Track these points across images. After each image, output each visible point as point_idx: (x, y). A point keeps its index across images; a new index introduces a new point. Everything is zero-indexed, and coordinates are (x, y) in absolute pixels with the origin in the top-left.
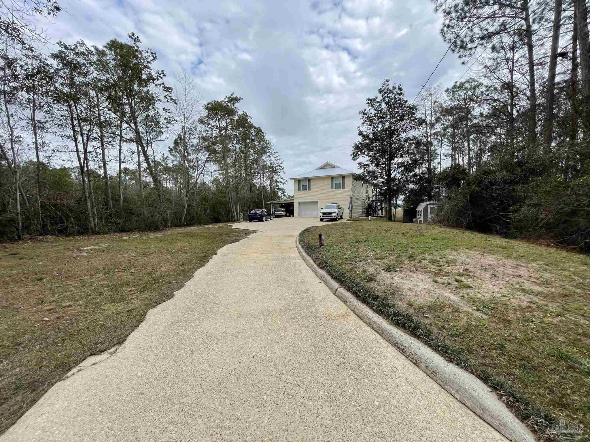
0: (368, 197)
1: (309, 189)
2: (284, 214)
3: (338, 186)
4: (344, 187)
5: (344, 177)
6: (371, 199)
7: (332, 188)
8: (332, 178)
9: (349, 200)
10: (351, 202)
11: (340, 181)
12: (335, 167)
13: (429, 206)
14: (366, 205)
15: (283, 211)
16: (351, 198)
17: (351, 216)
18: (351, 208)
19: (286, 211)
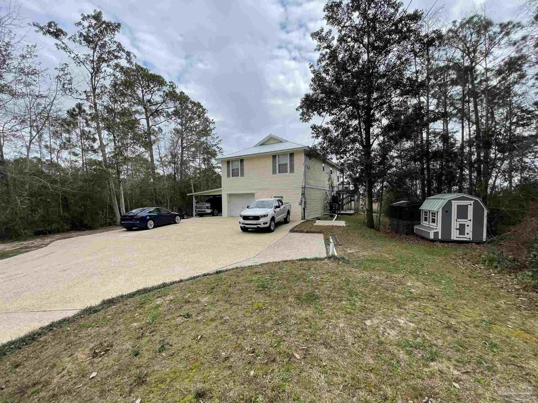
0: (332, 187)
1: (242, 175)
2: (209, 211)
3: (282, 169)
4: (292, 170)
5: (292, 155)
6: (336, 189)
7: (274, 172)
8: (274, 157)
9: (300, 191)
10: (303, 194)
11: (287, 160)
12: (281, 142)
13: (455, 204)
14: (330, 197)
15: (207, 208)
16: (304, 188)
17: (304, 218)
18: (304, 203)
19: (212, 207)
